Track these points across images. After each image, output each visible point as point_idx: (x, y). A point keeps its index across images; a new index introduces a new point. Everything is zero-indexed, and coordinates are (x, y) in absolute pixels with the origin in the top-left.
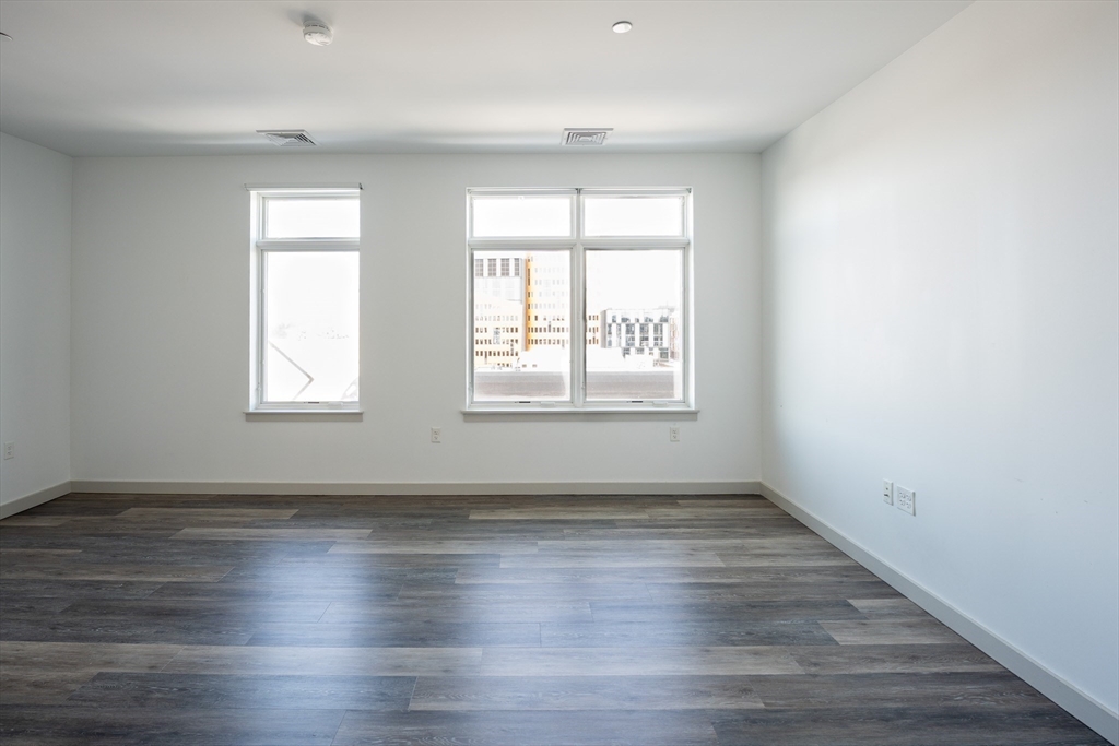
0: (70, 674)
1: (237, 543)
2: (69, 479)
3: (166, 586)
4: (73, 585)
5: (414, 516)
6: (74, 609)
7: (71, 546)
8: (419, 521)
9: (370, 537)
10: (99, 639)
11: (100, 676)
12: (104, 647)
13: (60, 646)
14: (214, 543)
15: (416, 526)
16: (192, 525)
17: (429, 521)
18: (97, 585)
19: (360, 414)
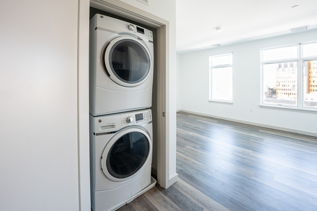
0: (183, 133)
1: (206, 124)
2: (181, 109)
3: (195, 127)
4: (183, 123)
5: (244, 127)
6: (183, 126)
7: (182, 118)
8: (245, 129)
9: (232, 128)
10: (186, 130)
11: (187, 134)
12: (187, 131)
13: (182, 130)
14: (203, 123)
15: (244, 129)
16: (199, 119)
17: (248, 129)
18: (186, 124)
19: (232, 103)
